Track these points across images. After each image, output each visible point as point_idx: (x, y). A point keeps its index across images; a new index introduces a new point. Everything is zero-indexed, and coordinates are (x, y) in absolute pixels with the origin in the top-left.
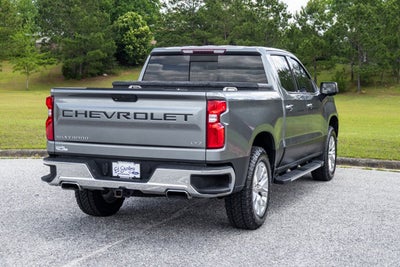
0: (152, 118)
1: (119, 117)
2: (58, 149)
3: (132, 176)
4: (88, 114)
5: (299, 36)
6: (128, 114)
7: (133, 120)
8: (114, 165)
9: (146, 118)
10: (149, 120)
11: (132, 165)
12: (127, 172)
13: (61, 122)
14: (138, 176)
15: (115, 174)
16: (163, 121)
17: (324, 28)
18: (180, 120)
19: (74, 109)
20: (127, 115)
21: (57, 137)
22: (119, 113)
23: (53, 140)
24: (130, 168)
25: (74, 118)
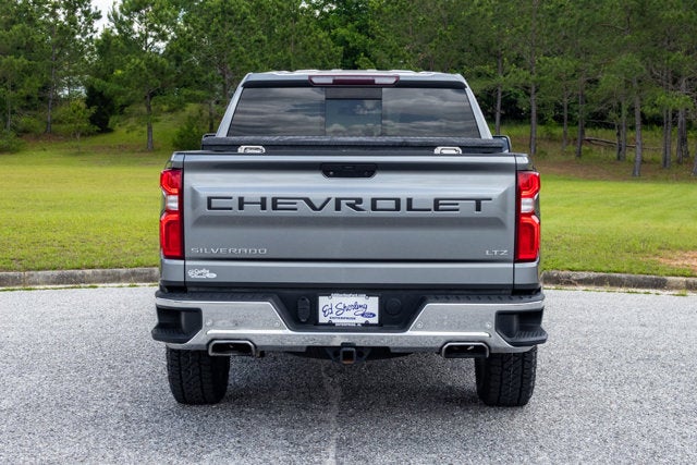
0: (409, 208)
1: (338, 207)
2: (193, 275)
3: (362, 320)
4: (269, 204)
5: (122, 52)
6: (359, 201)
7: (369, 213)
8: (323, 301)
9: (398, 208)
10: (404, 212)
11: (361, 299)
12: (350, 314)
13: (202, 221)
14: (375, 320)
15: (323, 319)
16: (433, 213)
17: (163, 37)
18: (467, 209)
19: (236, 195)
20: (356, 203)
21: (190, 250)
22: (338, 201)
23: (182, 257)
24: (356, 306)
25: (236, 211)
